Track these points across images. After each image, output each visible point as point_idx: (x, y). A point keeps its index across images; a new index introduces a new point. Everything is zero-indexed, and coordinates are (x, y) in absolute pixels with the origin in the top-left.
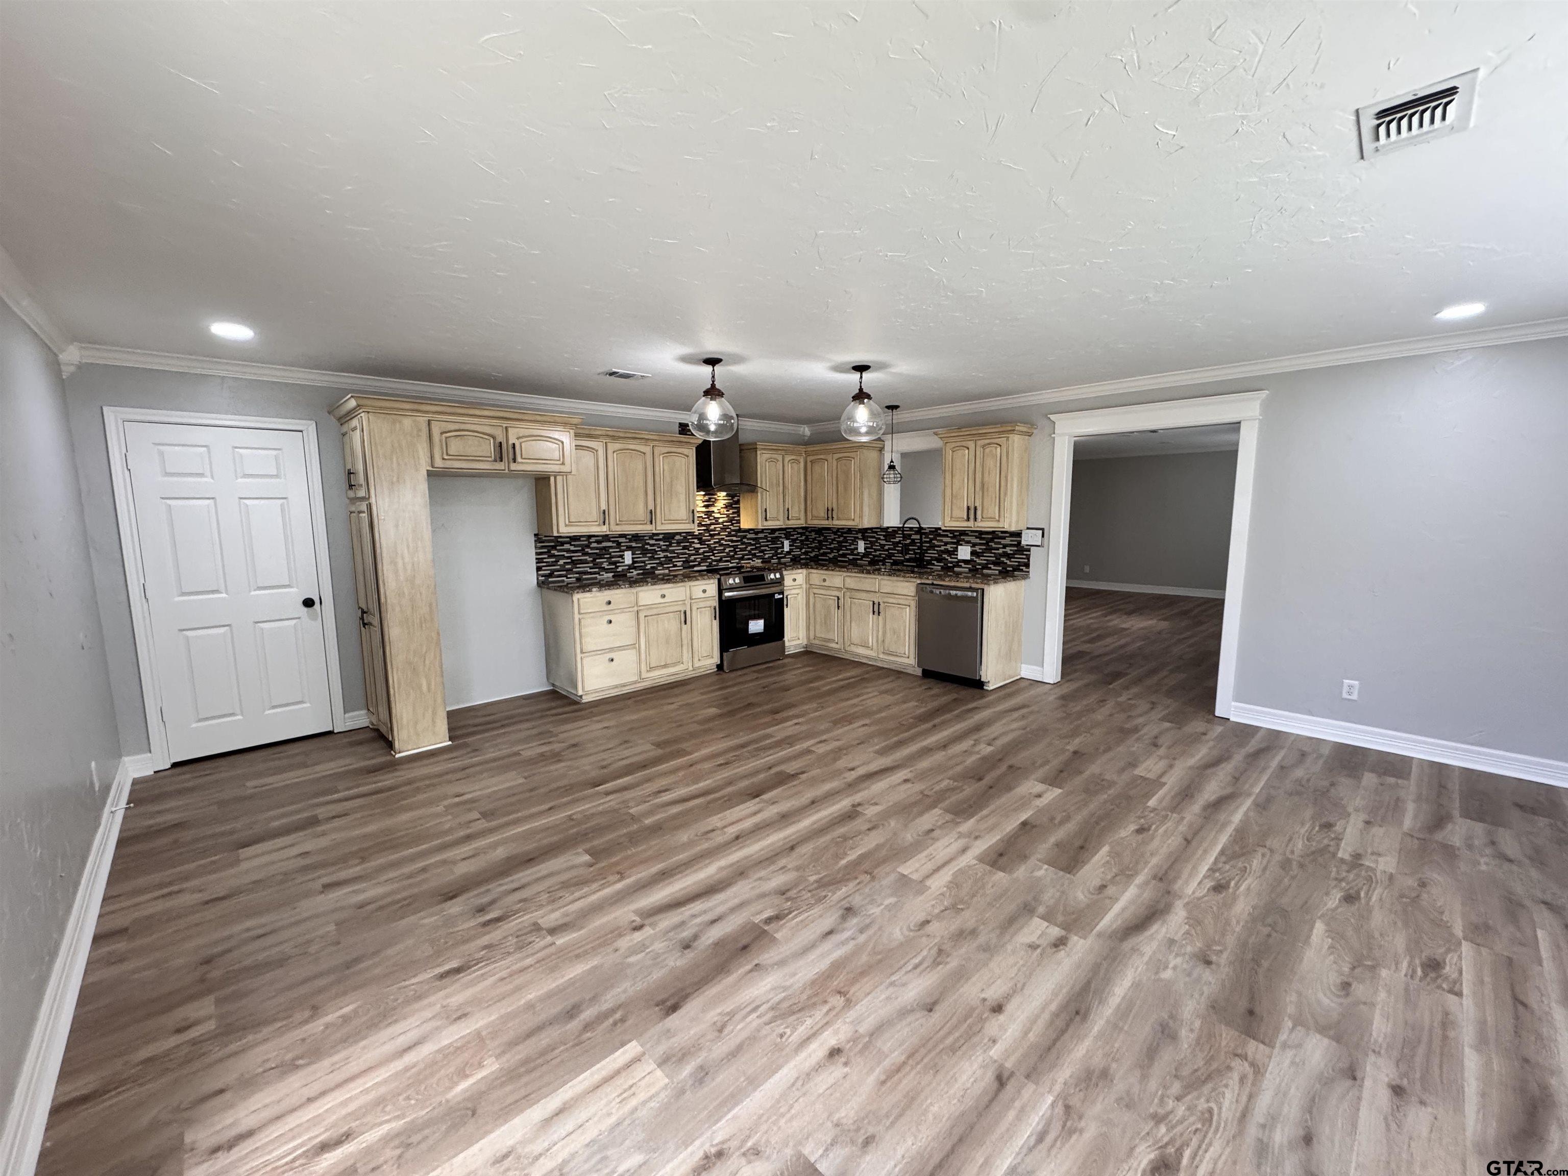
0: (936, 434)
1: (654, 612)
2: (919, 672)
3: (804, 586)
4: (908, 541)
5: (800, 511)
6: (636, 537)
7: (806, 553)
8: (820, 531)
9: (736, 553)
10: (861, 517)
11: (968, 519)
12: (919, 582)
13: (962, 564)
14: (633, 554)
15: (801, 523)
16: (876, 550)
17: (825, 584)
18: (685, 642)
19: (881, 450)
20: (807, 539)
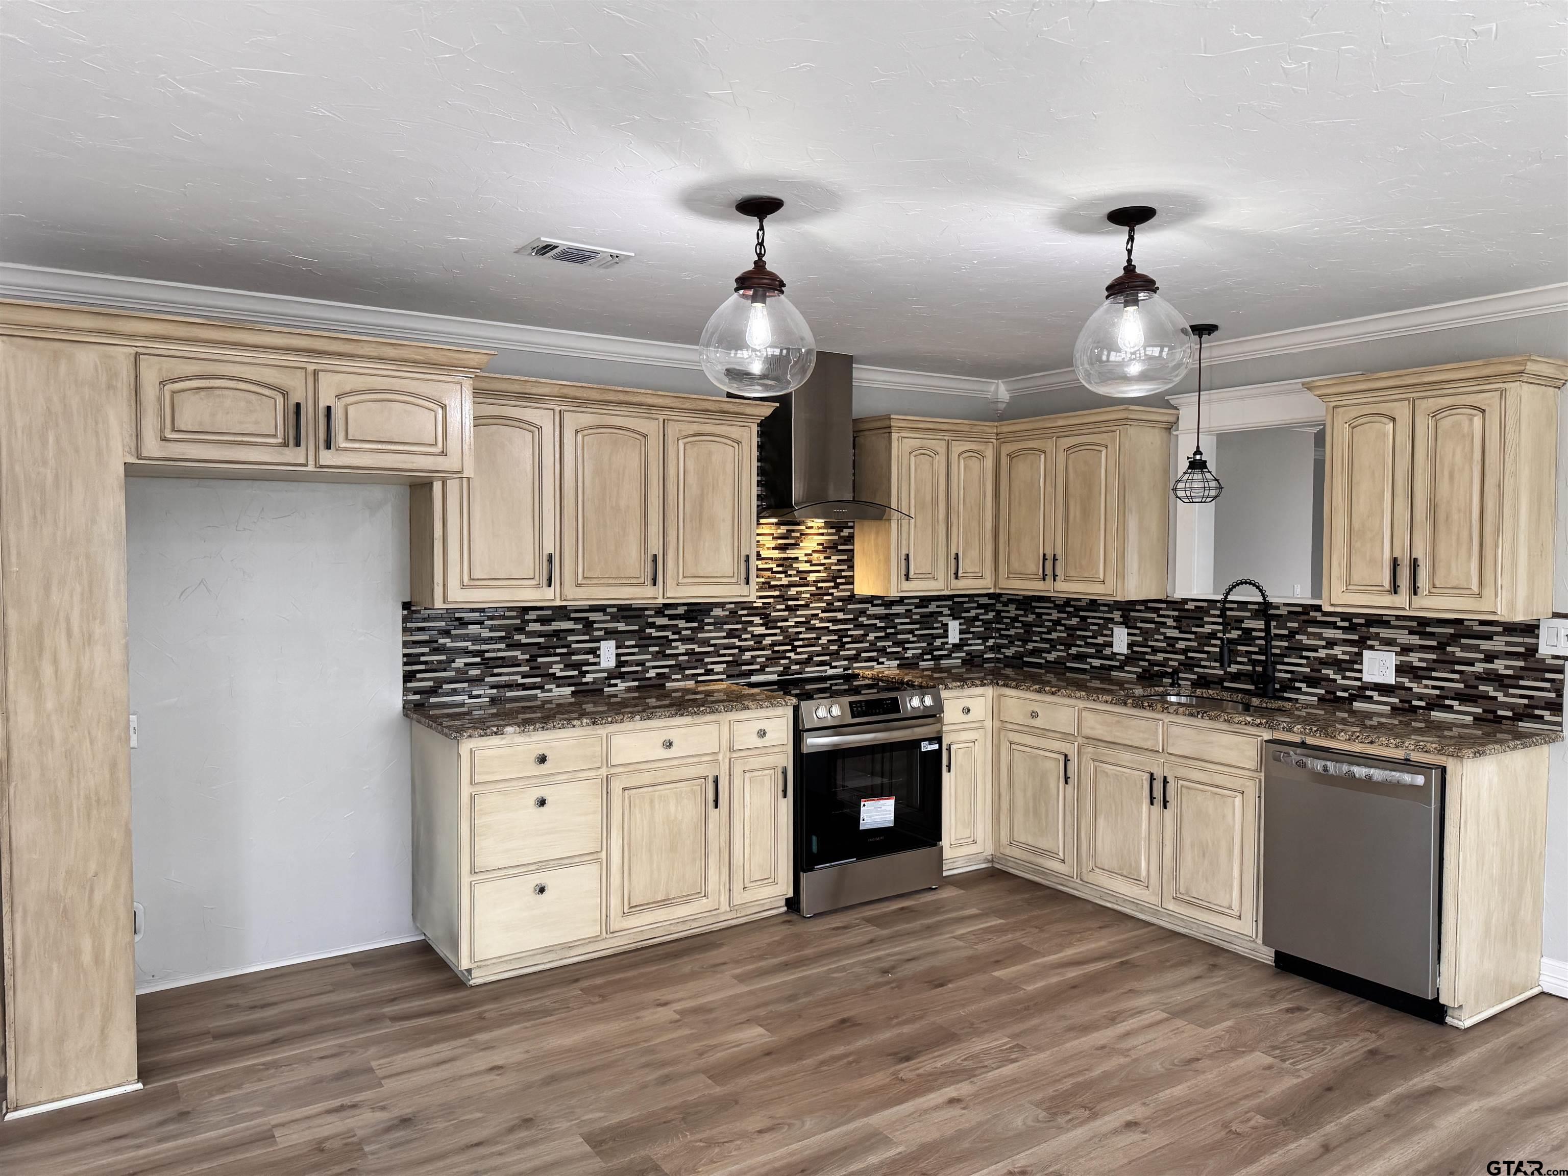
0: (1309, 388)
1: (646, 778)
2: (1267, 955)
3: (988, 724)
4: (1235, 634)
5: (982, 561)
6: (626, 612)
7: (997, 648)
8: (1026, 603)
9: (842, 646)
10: (1121, 575)
11: (1395, 589)
12: (1267, 736)
13: (1375, 694)
14: (617, 647)
15: (984, 585)
16: (1155, 651)
17: (1037, 723)
18: (713, 847)
19: (1171, 427)
20: (999, 618)
